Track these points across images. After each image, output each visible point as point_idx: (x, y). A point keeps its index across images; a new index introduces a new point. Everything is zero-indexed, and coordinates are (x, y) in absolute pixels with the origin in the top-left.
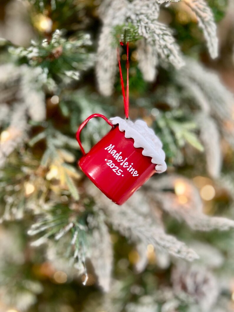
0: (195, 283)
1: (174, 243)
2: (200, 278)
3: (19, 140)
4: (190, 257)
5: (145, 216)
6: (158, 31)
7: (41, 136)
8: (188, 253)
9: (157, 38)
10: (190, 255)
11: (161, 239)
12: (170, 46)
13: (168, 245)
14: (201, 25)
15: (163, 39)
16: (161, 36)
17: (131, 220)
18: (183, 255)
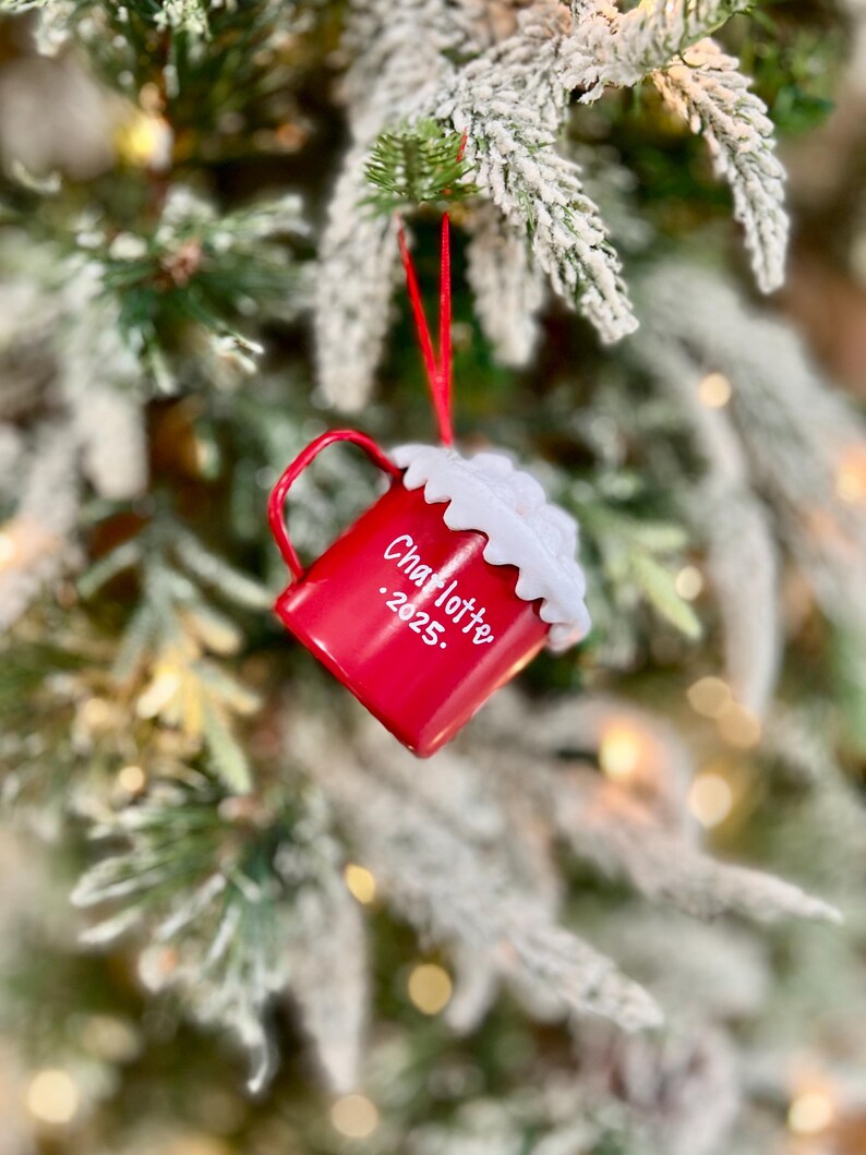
0: (657, 1068)
1: (576, 962)
2: (675, 1055)
3: (49, 569)
4: (631, 1018)
5: (486, 847)
6: (550, 193)
7: (124, 556)
8: (624, 1001)
9: (544, 218)
10: (630, 1010)
11: (535, 943)
12: (588, 256)
13: (555, 966)
14: (723, 166)
15: (566, 221)
16: (560, 214)
17: (431, 869)
18: (606, 1008)
